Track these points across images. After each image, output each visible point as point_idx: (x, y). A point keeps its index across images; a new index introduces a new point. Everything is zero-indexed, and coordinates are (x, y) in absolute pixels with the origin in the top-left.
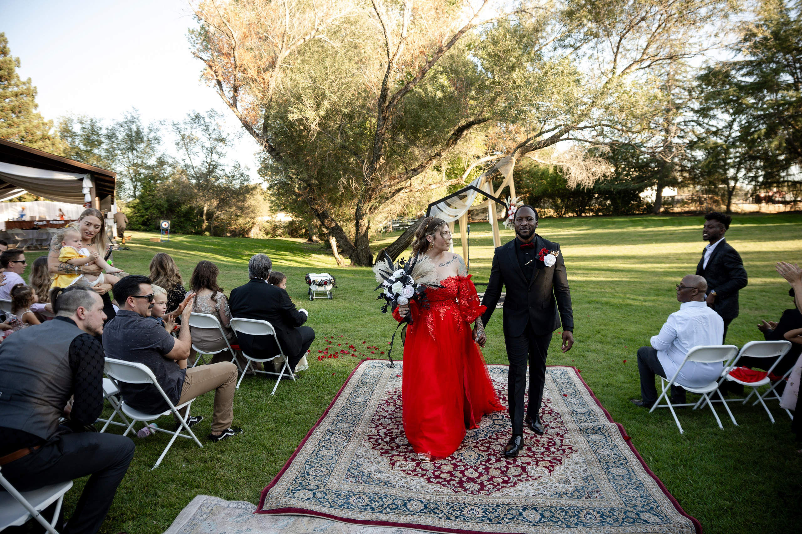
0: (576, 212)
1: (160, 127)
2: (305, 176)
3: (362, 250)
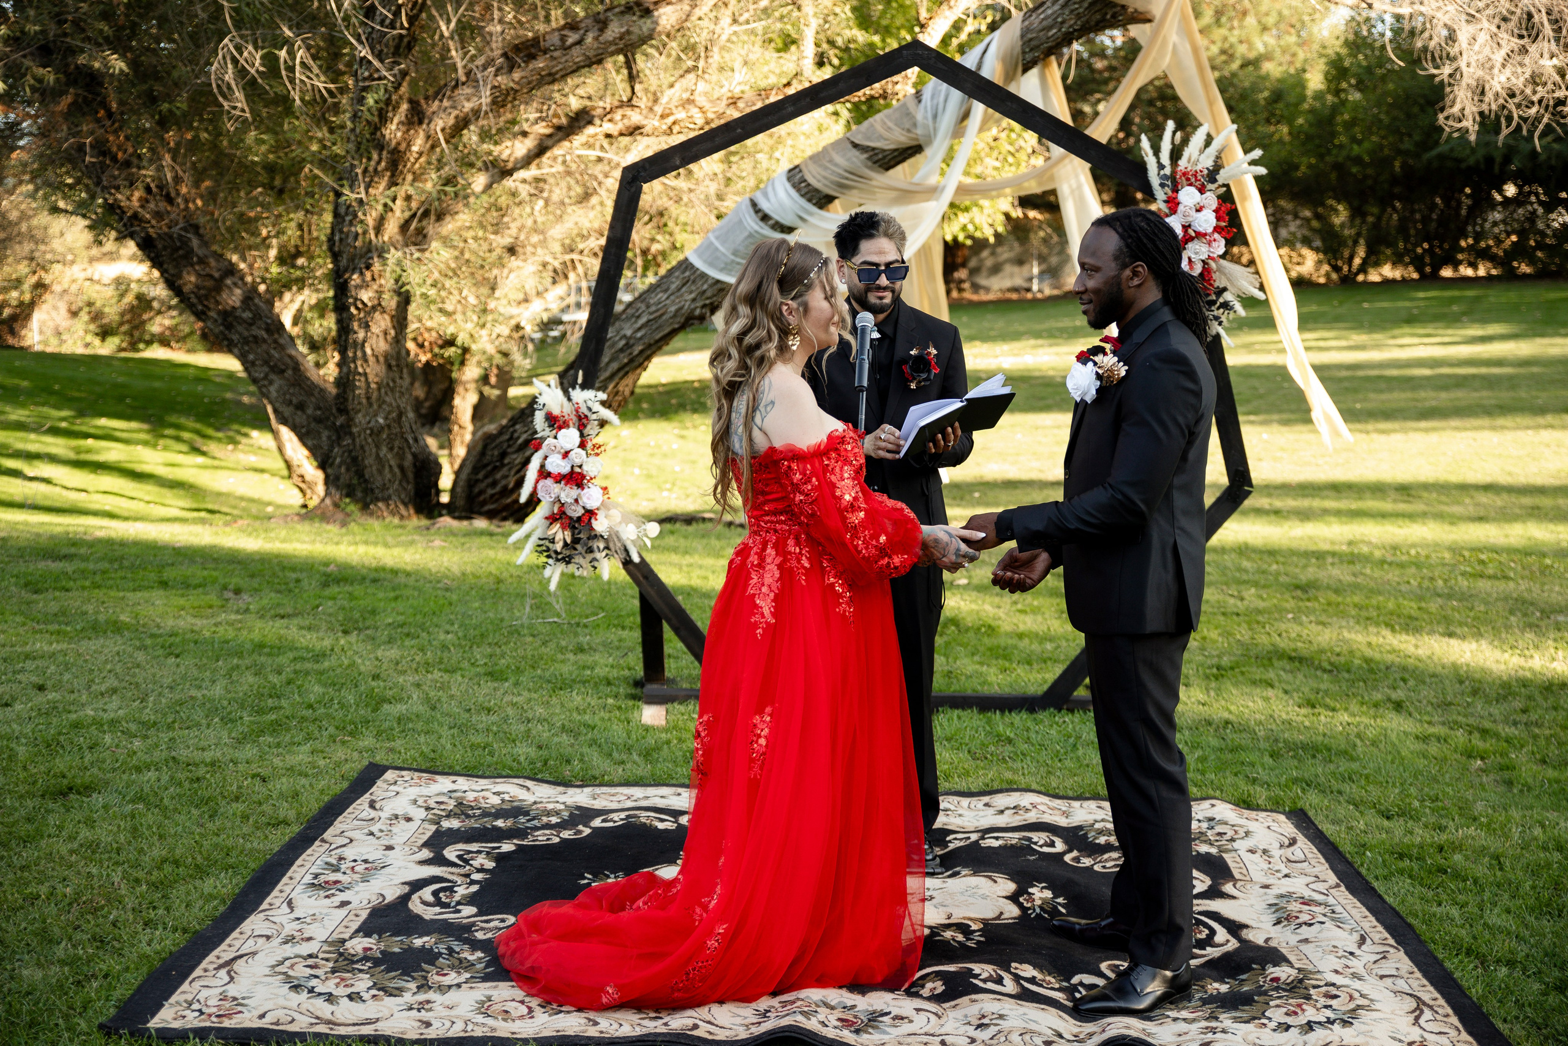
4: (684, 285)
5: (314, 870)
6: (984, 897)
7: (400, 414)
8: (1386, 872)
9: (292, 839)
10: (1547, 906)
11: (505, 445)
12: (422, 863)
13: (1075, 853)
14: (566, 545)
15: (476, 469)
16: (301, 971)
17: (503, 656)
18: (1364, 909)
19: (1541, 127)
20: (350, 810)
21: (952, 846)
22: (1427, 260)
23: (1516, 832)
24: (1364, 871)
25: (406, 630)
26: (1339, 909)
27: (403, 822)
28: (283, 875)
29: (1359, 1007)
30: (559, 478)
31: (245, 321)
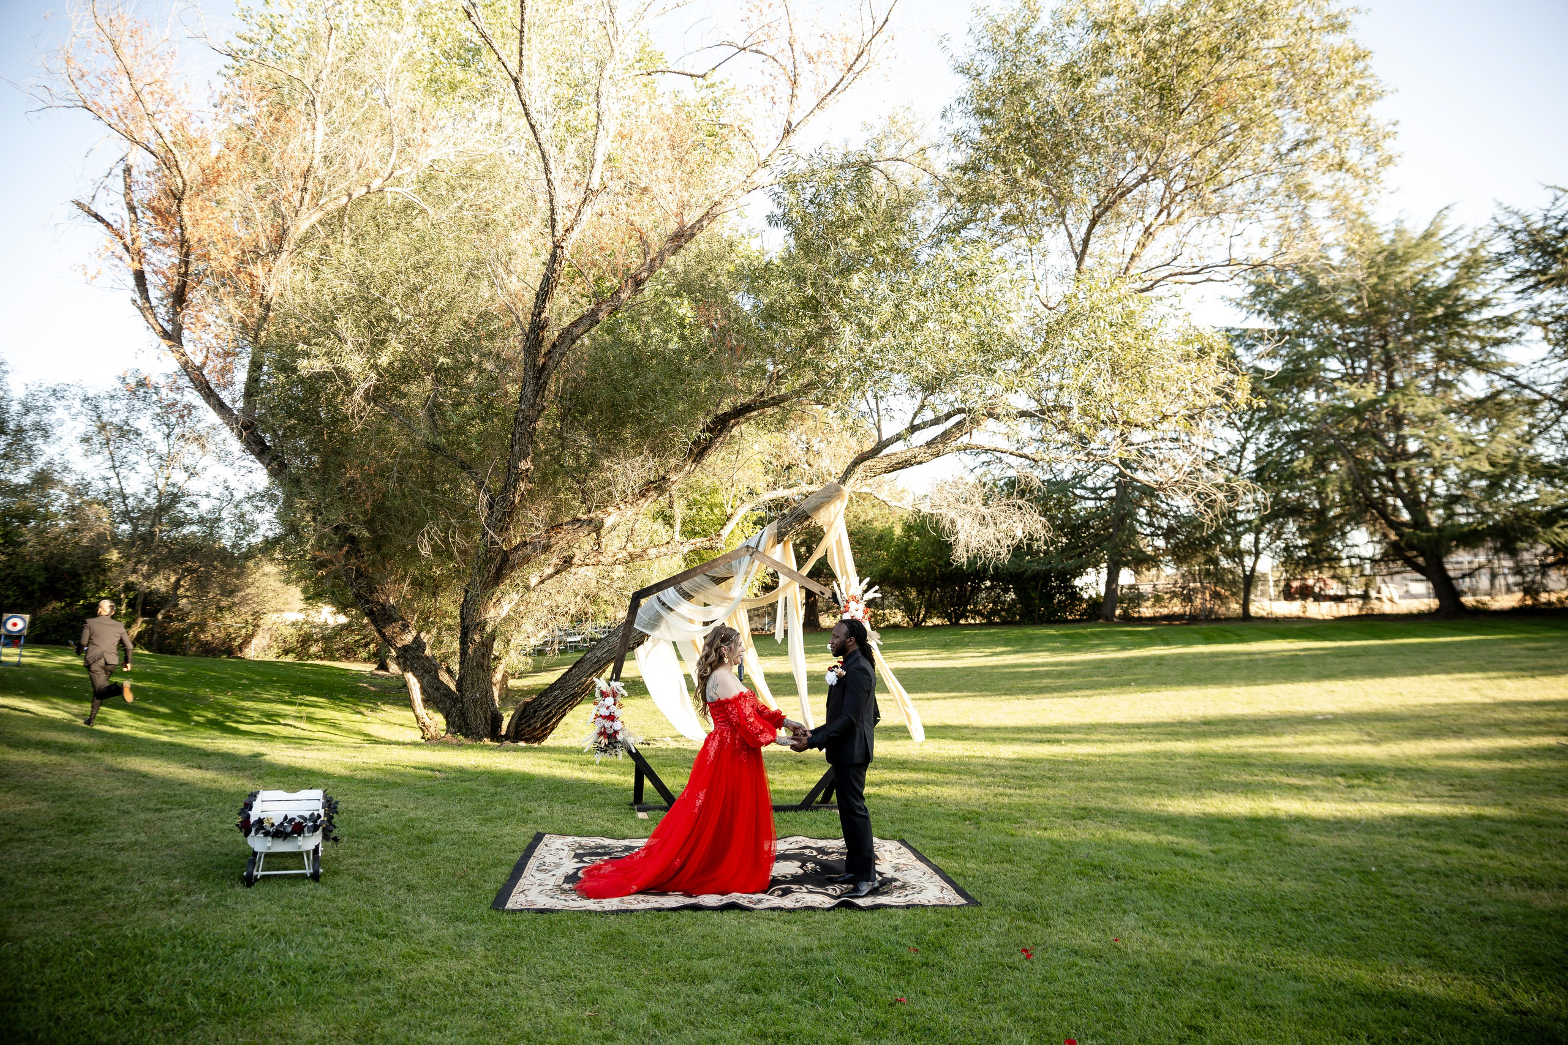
0: (948, 616)
1: (52, 402)
2: (339, 517)
3: (475, 701)
5: (536, 866)
6: (791, 868)
7: (487, 693)
8: (933, 855)
9: (522, 857)
11: (536, 707)
14: (605, 745)
15: (520, 719)
16: (550, 893)
17: (570, 795)
18: (925, 865)
19: (993, 562)
20: (539, 847)
22: (953, 616)
24: (925, 855)
26: (916, 866)
27: (561, 851)
28: (525, 867)
30: (604, 717)
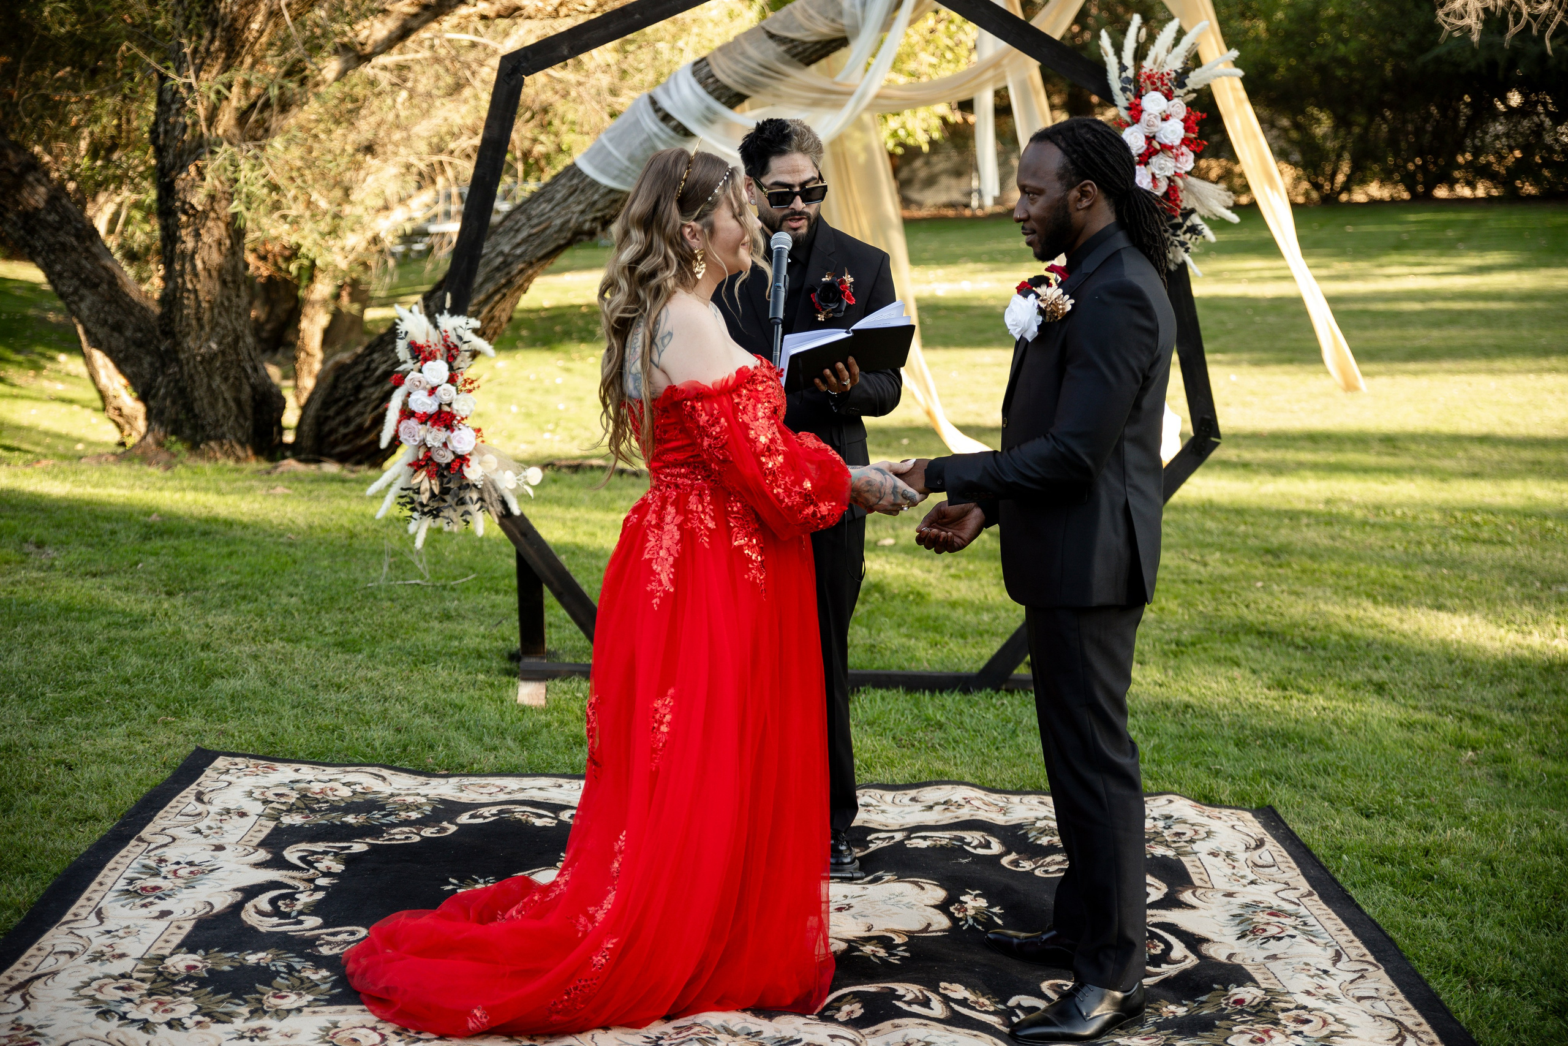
4: (571, 194)
5: (129, 874)
6: (910, 906)
7: (237, 340)
8: (1364, 878)
9: (102, 838)
10: (1545, 917)
11: (361, 377)
12: (258, 865)
13: (1013, 856)
14: (433, 495)
15: (326, 405)
16: (111, 994)
17: (356, 623)
18: (1339, 921)
19: (1553, 26)
20: (173, 803)
21: (873, 847)
22: (1420, 177)
23: (1511, 833)
24: (1339, 877)
25: (241, 592)
26: (1311, 920)
27: (236, 817)
28: (92, 880)
29: (1334, 1033)
30: (424, 419)
31: (50, 225)
